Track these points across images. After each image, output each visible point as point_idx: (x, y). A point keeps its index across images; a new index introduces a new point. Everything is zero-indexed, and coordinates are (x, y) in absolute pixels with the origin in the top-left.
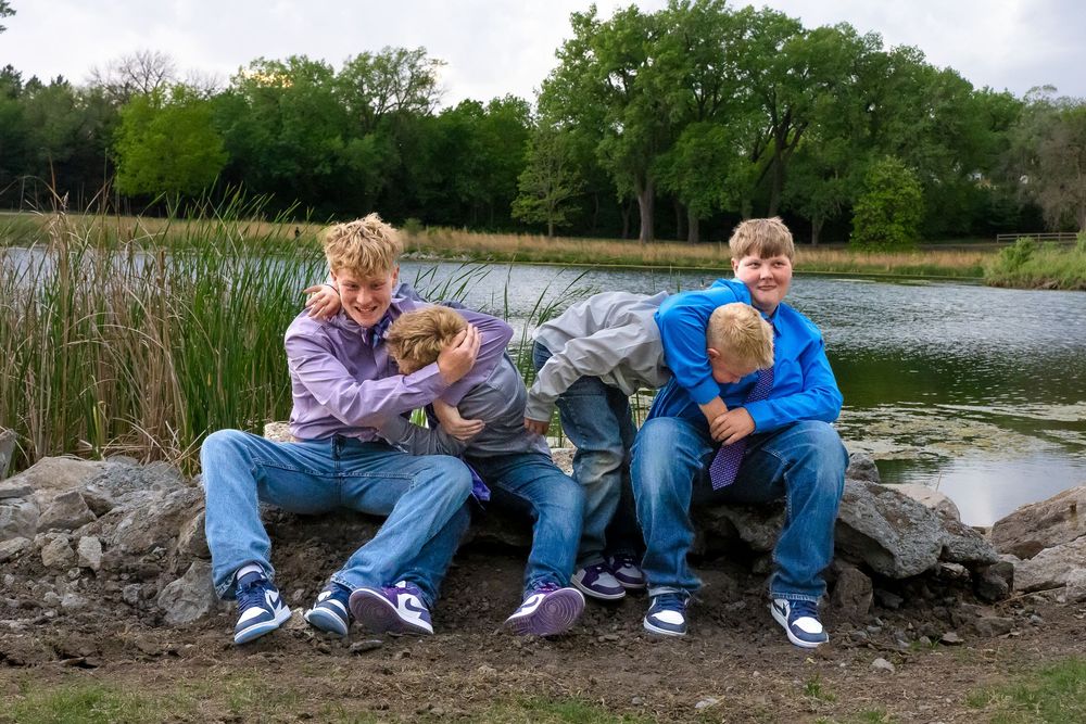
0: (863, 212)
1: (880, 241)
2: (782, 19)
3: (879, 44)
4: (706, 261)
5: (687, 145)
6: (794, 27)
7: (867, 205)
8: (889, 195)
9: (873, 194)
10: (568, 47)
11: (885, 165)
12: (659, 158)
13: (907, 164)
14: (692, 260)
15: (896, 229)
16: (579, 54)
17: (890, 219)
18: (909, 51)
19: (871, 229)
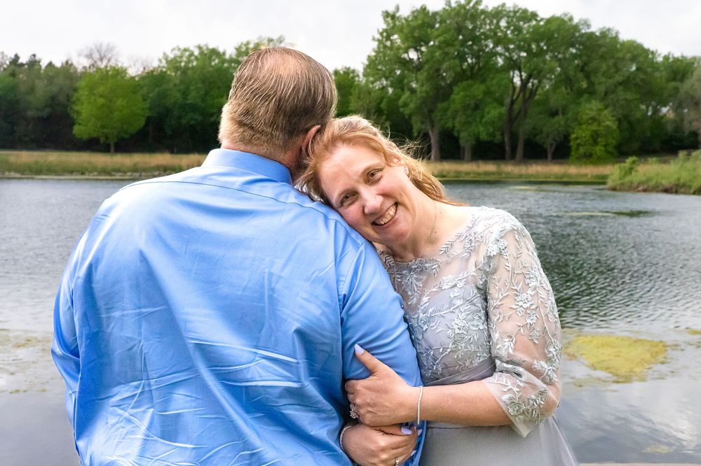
0: (576, 138)
1: (588, 158)
2: (525, 11)
3: (589, 26)
4: (467, 174)
5: (458, 96)
6: (534, 15)
7: (580, 134)
8: (594, 127)
9: (584, 127)
10: (381, 34)
11: (591, 107)
12: (440, 106)
13: (606, 107)
14: (458, 173)
15: (599, 149)
16: (388, 38)
17: (595, 143)
18: (609, 30)
19: (582, 150)
